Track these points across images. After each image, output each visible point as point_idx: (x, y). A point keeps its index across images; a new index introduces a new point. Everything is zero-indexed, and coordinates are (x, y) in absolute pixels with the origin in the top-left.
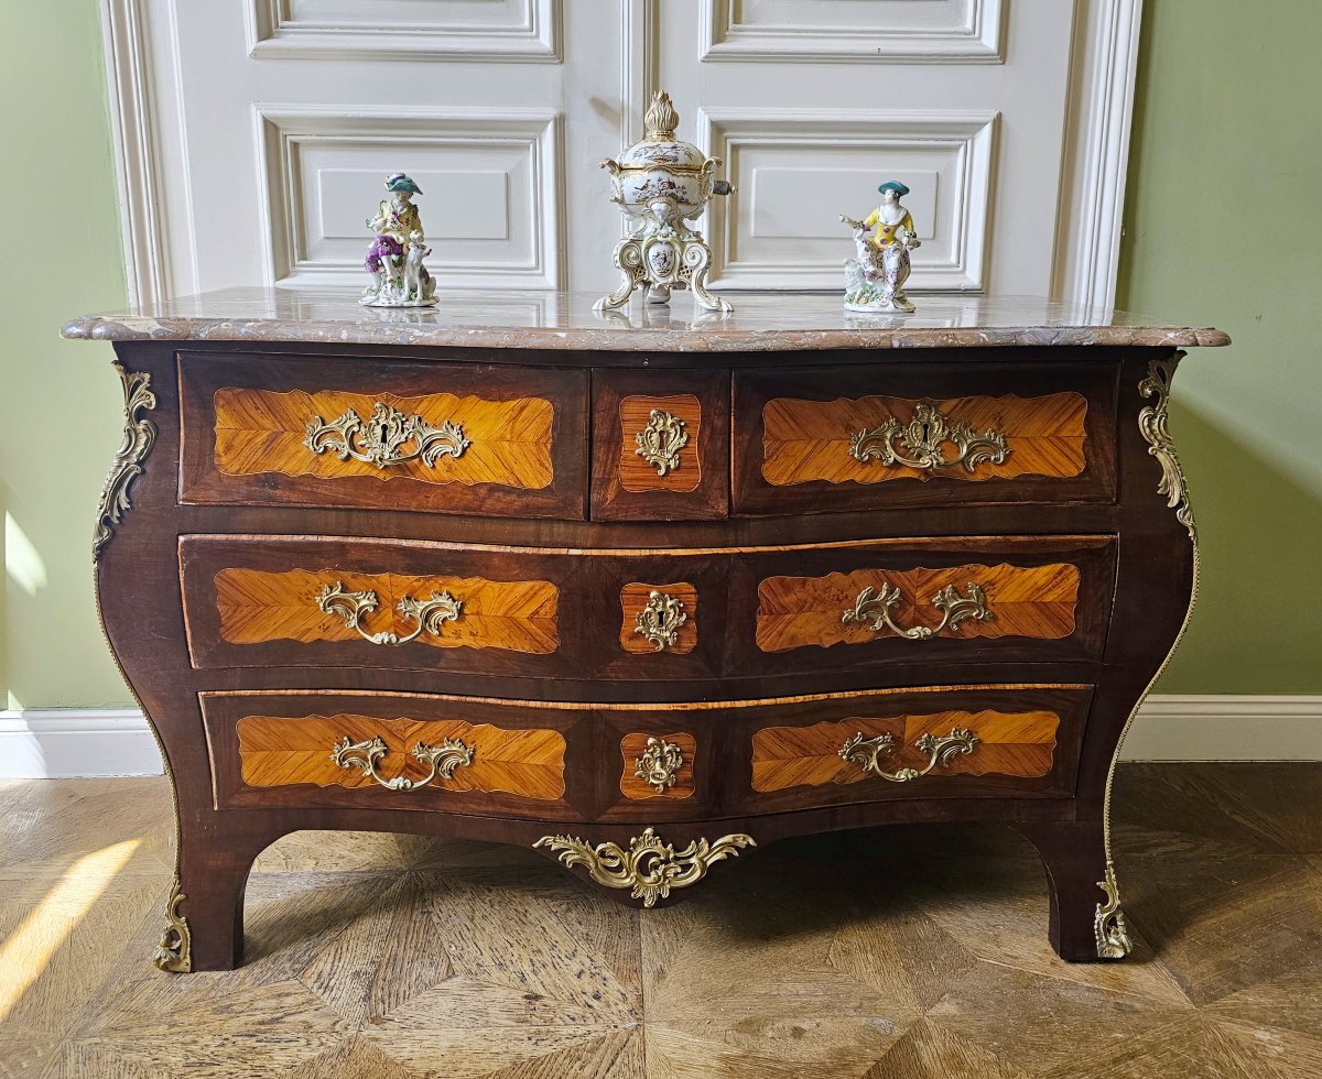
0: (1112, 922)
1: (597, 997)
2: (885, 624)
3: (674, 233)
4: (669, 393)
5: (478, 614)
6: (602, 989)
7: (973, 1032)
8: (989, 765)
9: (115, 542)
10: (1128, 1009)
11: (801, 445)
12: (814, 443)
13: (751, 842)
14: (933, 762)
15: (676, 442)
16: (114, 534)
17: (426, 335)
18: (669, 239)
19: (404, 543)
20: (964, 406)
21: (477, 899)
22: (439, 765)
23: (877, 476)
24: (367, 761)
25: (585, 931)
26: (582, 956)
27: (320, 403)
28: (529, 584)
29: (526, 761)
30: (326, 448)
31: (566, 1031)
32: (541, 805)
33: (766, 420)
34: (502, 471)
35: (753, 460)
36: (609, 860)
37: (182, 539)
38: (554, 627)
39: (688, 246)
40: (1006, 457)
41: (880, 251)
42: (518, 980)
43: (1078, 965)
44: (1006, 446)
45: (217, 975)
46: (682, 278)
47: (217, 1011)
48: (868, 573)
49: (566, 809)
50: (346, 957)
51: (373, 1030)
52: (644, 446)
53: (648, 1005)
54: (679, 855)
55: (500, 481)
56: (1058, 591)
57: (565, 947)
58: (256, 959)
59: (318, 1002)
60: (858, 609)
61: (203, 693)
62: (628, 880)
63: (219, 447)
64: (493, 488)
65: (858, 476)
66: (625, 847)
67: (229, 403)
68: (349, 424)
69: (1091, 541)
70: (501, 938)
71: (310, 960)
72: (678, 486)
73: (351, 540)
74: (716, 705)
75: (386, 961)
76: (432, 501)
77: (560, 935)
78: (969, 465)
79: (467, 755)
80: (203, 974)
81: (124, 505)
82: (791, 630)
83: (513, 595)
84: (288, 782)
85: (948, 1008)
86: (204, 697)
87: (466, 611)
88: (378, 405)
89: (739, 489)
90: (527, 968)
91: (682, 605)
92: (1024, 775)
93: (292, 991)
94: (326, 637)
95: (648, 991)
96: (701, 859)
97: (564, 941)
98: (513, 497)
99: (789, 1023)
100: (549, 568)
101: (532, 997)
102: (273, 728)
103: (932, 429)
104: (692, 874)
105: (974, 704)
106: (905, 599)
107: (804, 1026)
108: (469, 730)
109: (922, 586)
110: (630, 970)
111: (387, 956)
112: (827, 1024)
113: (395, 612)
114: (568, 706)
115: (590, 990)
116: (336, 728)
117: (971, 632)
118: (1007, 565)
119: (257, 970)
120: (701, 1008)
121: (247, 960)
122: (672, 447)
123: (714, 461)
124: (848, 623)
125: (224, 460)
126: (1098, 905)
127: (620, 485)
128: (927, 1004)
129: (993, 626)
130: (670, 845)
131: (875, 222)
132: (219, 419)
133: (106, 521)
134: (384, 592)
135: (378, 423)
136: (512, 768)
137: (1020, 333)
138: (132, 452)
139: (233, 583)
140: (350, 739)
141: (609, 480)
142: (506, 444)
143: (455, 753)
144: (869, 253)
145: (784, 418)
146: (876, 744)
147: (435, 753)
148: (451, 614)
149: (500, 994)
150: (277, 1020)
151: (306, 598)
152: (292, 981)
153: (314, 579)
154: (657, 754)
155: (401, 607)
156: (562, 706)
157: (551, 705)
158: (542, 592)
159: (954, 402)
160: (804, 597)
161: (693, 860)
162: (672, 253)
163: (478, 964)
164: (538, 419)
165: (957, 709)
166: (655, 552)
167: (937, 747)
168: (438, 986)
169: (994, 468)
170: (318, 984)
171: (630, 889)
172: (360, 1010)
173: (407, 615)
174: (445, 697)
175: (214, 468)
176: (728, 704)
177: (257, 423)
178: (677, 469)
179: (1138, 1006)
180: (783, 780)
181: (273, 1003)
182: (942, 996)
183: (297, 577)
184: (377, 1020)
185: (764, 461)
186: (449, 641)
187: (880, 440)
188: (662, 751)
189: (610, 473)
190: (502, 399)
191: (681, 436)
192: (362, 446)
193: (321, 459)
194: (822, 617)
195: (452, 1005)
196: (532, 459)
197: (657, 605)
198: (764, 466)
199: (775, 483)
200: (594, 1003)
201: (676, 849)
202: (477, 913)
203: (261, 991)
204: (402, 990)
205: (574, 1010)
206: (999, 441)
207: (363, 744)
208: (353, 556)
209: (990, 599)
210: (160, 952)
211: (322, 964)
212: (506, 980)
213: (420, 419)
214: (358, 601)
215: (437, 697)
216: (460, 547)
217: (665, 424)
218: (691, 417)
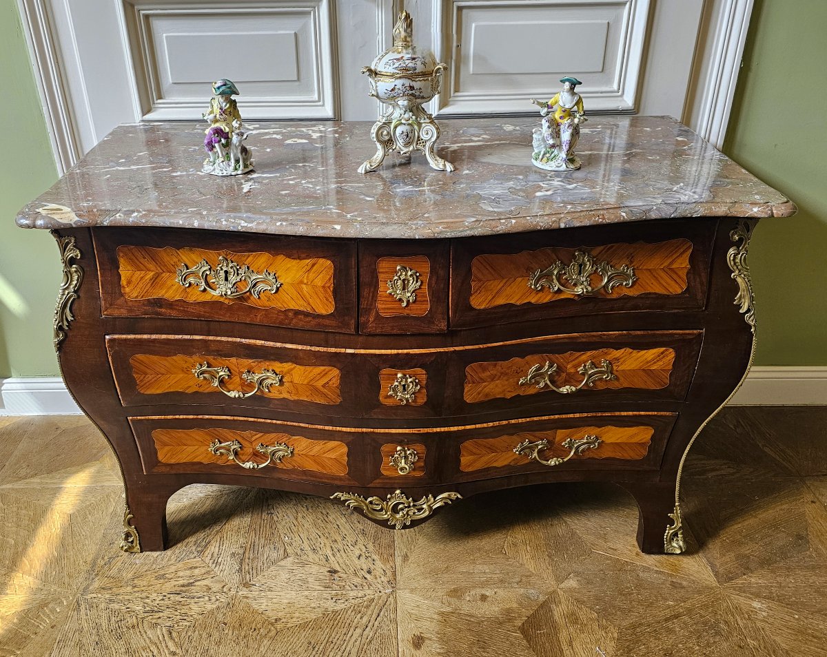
0: (675, 534)
1: (369, 572)
2: (546, 384)
3: (414, 117)
4: (409, 255)
5: (291, 382)
6: (372, 567)
7: (585, 599)
8: (606, 453)
9: (67, 339)
10: (678, 585)
11: (496, 282)
12: (504, 281)
13: (459, 496)
14: (572, 453)
15: (413, 285)
16: (66, 336)
17: (250, 225)
18: (410, 122)
19: (243, 341)
20: (607, 251)
21: (299, 505)
22: (273, 455)
23: (546, 298)
24: (230, 452)
25: (362, 528)
26: (360, 545)
27: (184, 255)
28: (322, 368)
29: (324, 456)
30: (190, 284)
31: (352, 594)
32: (334, 478)
33: (474, 270)
34: (302, 302)
35: (464, 293)
36: (375, 506)
37: (107, 337)
38: (338, 391)
39: (423, 125)
40: (634, 283)
41: (558, 125)
42: (324, 560)
43: (652, 555)
44: (634, 275)
45: (155, 554)
46: (419, 147)
47: (157, 578)
48: (536, 357)
49: (349, 480)
50: (227, 543)
51: (244, 592)
52: (393, 288)
53: (398, 578)
54: (415, 503)
55: (301, 309)
56: (661, 363)
57: (350, 539)
58: (175, 544)
59: (213, 572)
60: (529, 378)
61: (131, 418)
62: (386, 516)
63: (124, 282)
64: (297, 313)
65: (533, 299)
66: (384, 499)
67: (126, 255)
68: (204, 269)
69: (685, 334)
70: (314, 531)
71: (206, 545)
72: (415, 312)
73: (211, 338)
74: (438, 430)
75: (249, 546)
76: (258, 319)
77: (347, 530)
78: (608, 288)
79: (289, 452)
80: (148, 553)
81: (70, 318)
82: (487, 390)
83: (312, 374)
84: (184, 461)
85: (572, 583)
86: (131, 420)
87: (284, 380)
88: (221, 258)
89: (455, 312)
90: (329, 553)
91: (417, 381)
92: (629, 458)
93: (198, 565)
94: (201, 390)
95: (398, 568)
96: (429, 506)
97: (350, 534)
98: (310, 319)
99: (479, 591)
100: (333, 360)
101: (333, 572)
102: (174, 435)
103: (585, 266)
104: (424, 513)
105: (600, 423)
106: (560, 369)
107: (488, 594)
108: (290, 439)
109: (571, 361)
110: (388, 553)
111: (250, 543)
112: (501, 592)
113: (241, 379)
114: (348, 430)
115: (365, 567)
116: (210, 435)
117: (601, 386)
118: (628, 349)
119: (177, 551)
120: (428, 581)
121: (171, 544)
122: (411, 288)
123: (438, 295)
124: (522, 385)
125: (127, 290)
126: (668, 526)
127: (377, 312)
128: (559, 579)
129: (616, 383)
130: (411, 499)
131: (556, 102)
132: (121, 265)
133: (60, 328)
134: (233, 367)
135: (222, 269)
136: (315, 459)
137: (650, 210)
138: (70, 285)
139: (141, 362)
140: (219, 441)
141: (370, 309)
142: (304, 286)
143: (281, 451)
144: (550, 130)
145: (485, 267)
146: (537, 445)
147: (271, 449)
148: (275, 382)
149: (314, 569)
150: (190, 584)
151: (187, 371)
152: (197, 559)
153: (190, 360)
154: (403, 454)
155: (244, 376)
156: (344, 429)
157: (338, 429)
158: (330, 373)
159: (602, 247)
160: (495, 372)
161: (424, 506)
162: (413, 131)
163: (301, 549)
164: (324, 272)
165: (591, 426)
166: (400, 351)
167: (575, 446)
168: (279, 564)
169: (625, 289)
170: (212, 561)
171: (388, 520)
172: (236, 578)
173: (249, 381)
174: (274, 421)
175: (122, 295)
176: (446, 429)
177: (145, 266)
178: (414, 302)
179: (684, 583)
180: (479, 465)
181: (188, 573)
182: (569, 575)
183: (179, 359)
184: (246, 585)
185: (471, 295)
186: (275, 394)
187: (548, 276)
188: (405, 453)
189: (371, 305)
190: (300, 258)
191: (417, 282)
192: (214, 283)
193: (188, 290)
194: (506, 383)
195: (287, 576)
196: (321, 296)
197: (401, 381)
198: (471, 298)
199: (478, 308)
200: (368, 576)
201: (414, 501)
202: (299, 514)
203: (180, 565)
204: (259, 565)
205: (357, 580)
206: (630, 272)
207: (227, 443)
208: (213, 347)
209: (615, 368)
210: (123, 543)
211: (213, 548)
212: (317, 560)
213: (248, 268)
214: (218, 373)
215: (269, 421)
216: (279, 345)
217: (406, 275)
218: (423, 270)
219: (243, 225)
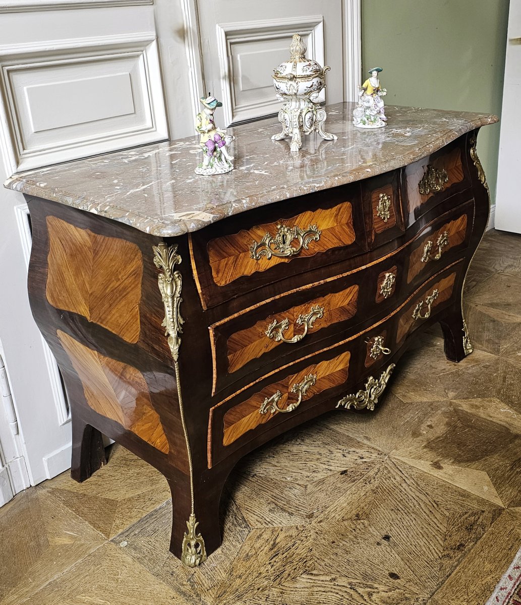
1: (362, 458)
3: (314, 106)
5: (329, 310)
6: (359, 455)
8: (439, 301)
13: (394, 365)
14: (429, 307)
15: (388, 206)
18: (313, 109)
25: (320, 442)
28: (349, 289)
29: (335, 371)
32: (339, 388)
34: (336, 240)
36: (361, 398)
38: (356, 304)
39: (318, 111)
40: (448, 179)
42: (329, 472)
45: (219, 551)
47: (246, 560)
49: (348, 384)
50: (256, 509)
51: (314, 520)
52: (380, 211)
53: (380, 449)
59: (276, 529)
60: (425, 255)
62: (366, 403)
63: (214, 273)
64: (333, 250)
66: (364, 389)
68: (268, 240)
69: (468, 203)
73: (277, 297)
75: (273, 500)
76: (309, 266)
79: (314, 380)
81: (182, 322)
83: (342, 297)
84: (241, 435)
87: (324, 311)
88: (278, 226)
90: (325, 466)
92: (446, 299)
94: (268, 350)
95: (372, 446)
96: (384, 381)
98: (342, 251)
99: (424, 426)
100: (355, 279)
101: (344, 473)
102: (238, 410)
104: (382, 388)
105: (439, 278)
107: (429, 424)
108: (315, 368)
109: (435, 238)
111: (270, 498)
113: (295, 325)
115: (356, 458)
117: (443, 251)
118: (452, 221)
119: (231, 538)
126: (463, 337)
127: (375, 232)
130: (377, 380)
132: (210, 258)
133: (178, 334)
134: (291, 317)
135: (280, 235)
136: (329, 377)
138: (175, 291)
139: (233, 341)
140: (267, 398)
141: (371, 231)
142: (336, 227)
143: (309, 381)
146: (420, 307)
148: (320, 315)
149: (331, 479)
150: (274, 545)
151: (261, 335)
153: (264, 324)
155: (299, 321)
156: (350, 339)
157: (347, 340)
158: (353, 290)
162: (313, 116)
163: (306, 477)
164: (346, 212)
166: (387, 256)
167: (430, 301)
170: (264, 524)
171: (367, 406)
172: (296, 519)
173: (301, 323)
174: (307, 357)
175: (215, 285)
178: (390, 218)
180: (401, 335)
182: (446, 392)
183: (257, 326)
184: (309, 517)
186: (315, 328)
189: (371, 227)
190: (331, 207)
191: (389, 203)
192: (276, 249)
194: (419, 263)
195: (323, 494)
196: (347, 230)
203: (248, 542)
204: (298, 503)
205: (363, 466)
207: (272, 397)
208: (279, 304)
209: (448, 236)
211: (251, 518)
212: (325, 474)
213: (298, 227)
214: (281, 326)
217: (384, 199)
219: (317, 186)
